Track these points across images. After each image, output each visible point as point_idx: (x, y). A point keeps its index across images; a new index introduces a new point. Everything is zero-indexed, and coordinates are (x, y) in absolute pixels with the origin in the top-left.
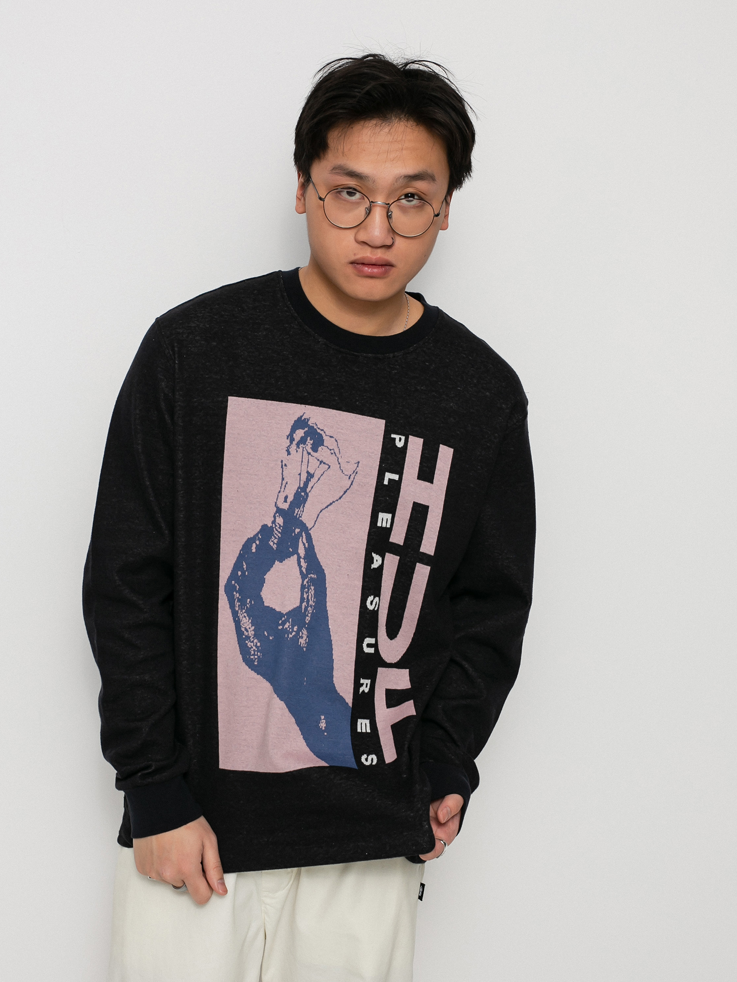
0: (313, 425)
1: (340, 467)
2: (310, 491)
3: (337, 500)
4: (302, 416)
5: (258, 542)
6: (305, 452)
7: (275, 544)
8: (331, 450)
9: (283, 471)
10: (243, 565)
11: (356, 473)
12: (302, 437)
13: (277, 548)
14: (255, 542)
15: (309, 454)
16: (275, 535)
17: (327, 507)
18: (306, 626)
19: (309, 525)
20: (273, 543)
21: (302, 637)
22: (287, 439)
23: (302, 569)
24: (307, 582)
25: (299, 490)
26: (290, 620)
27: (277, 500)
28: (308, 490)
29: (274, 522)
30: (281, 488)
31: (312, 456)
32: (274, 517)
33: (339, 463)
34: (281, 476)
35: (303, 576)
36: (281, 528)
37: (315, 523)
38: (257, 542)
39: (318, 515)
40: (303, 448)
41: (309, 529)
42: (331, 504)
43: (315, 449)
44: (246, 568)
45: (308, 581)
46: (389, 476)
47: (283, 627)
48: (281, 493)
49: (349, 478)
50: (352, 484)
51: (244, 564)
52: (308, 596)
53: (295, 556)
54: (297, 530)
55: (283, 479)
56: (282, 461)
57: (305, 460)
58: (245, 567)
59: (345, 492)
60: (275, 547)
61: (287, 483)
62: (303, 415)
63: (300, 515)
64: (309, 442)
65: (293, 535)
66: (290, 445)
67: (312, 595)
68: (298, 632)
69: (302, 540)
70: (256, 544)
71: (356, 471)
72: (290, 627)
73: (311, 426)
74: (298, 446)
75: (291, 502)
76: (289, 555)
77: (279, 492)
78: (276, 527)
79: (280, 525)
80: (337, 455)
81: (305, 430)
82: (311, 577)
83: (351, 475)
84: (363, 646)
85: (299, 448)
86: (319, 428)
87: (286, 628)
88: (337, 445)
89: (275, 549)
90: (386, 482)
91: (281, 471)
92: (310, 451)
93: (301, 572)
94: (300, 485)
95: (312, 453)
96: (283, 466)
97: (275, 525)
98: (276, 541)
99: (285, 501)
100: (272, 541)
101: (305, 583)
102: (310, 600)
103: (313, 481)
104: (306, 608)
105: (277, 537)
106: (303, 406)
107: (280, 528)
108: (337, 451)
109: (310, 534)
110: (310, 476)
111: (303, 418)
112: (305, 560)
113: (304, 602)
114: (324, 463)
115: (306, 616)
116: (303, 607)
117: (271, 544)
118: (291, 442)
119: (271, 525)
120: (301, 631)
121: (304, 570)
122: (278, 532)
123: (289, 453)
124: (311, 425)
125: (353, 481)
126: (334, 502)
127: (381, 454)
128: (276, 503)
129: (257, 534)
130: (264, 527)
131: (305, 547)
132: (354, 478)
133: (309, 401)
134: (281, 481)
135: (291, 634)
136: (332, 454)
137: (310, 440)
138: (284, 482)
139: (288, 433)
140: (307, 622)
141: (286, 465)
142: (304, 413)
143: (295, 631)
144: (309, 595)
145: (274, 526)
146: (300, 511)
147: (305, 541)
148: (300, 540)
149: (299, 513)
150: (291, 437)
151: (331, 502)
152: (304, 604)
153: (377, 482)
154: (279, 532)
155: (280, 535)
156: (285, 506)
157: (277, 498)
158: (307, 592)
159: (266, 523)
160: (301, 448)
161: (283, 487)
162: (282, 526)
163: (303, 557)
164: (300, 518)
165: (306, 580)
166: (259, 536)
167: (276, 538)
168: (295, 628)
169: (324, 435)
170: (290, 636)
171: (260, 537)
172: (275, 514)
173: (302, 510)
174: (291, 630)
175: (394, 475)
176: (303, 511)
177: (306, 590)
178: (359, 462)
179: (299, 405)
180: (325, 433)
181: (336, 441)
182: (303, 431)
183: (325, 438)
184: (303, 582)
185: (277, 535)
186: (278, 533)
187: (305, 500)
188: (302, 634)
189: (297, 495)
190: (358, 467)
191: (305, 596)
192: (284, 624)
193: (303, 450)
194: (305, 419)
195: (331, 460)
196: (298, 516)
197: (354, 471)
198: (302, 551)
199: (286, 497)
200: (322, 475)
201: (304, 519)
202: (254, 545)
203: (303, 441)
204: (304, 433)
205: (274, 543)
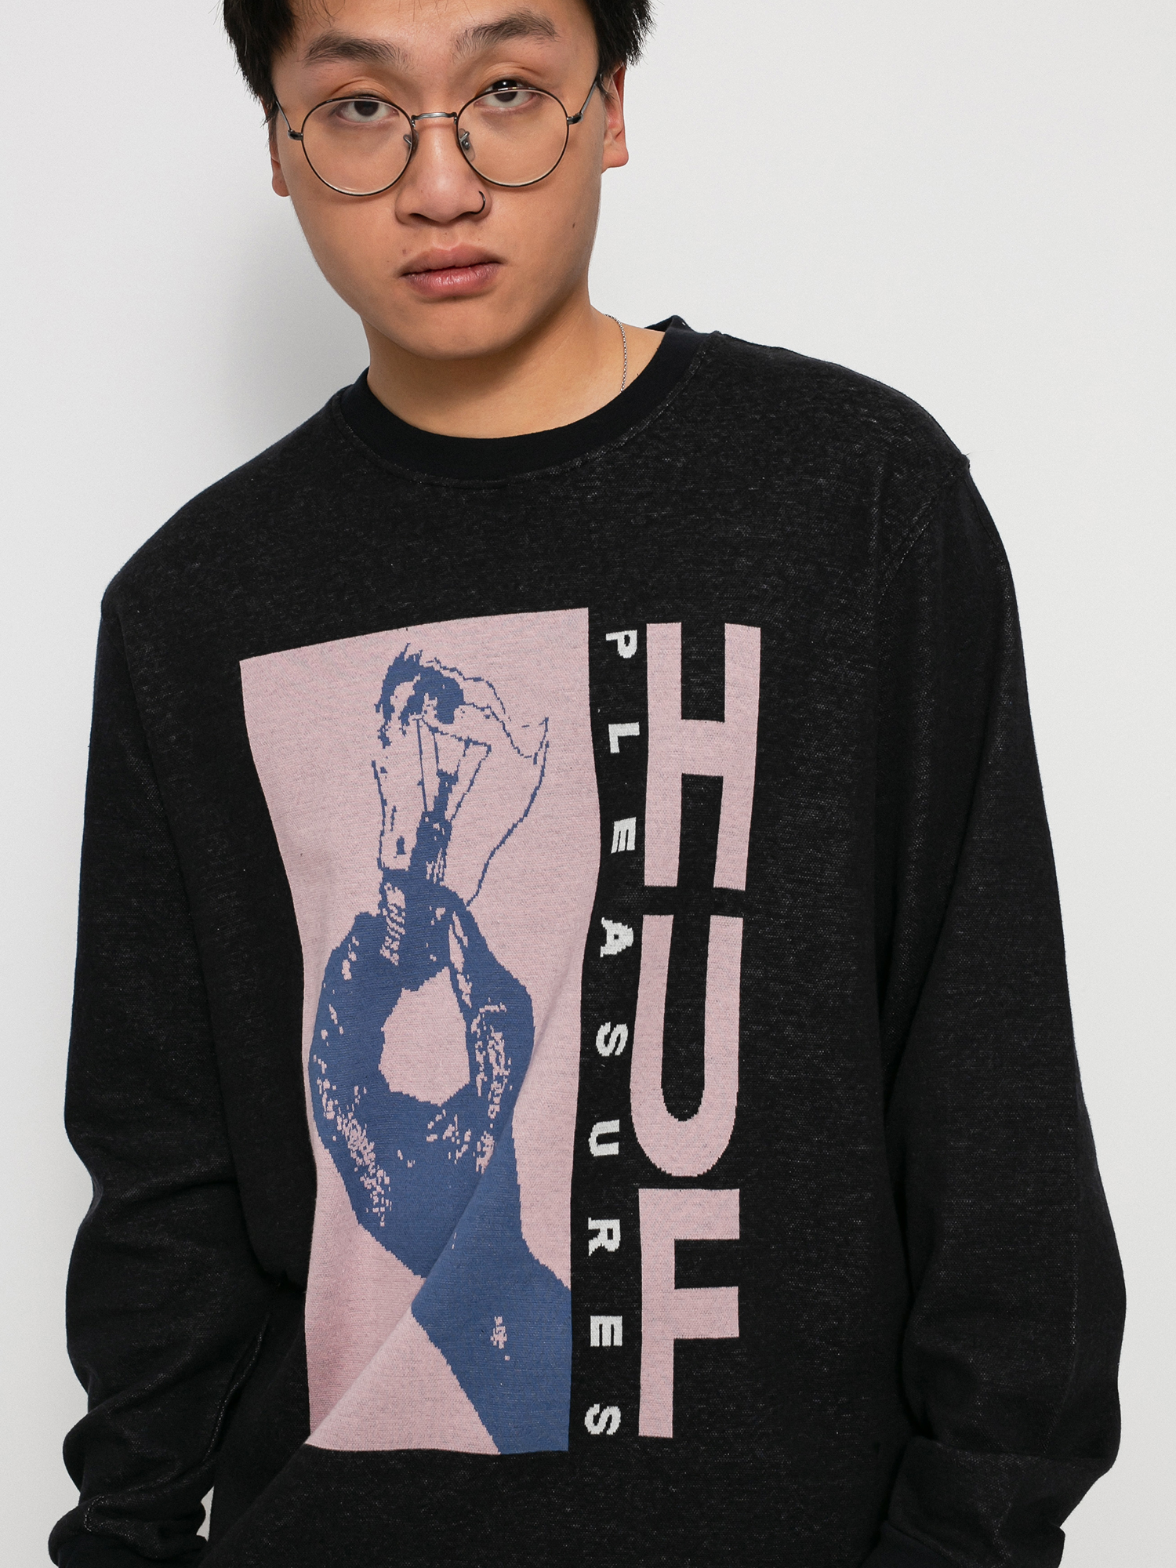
0: (430, 665)
1: (512, 742)
2: (454, 816)
3: (521, 820)
4: (403, 654)
5: (353, 956)
6: (424, 730)
7: (395, 952)
8: (483, 709)
9: (380, 785)
10: (330, 1014)
11: (547, 746)
12: (411, 700)
13: (399, 961)
14: (346, 957)
15: (434, 730)
16: (393, 934)
17: (503, 842)
18: (491, 1126)
19: (464, 895)
20: (390, 952)
21: (483, 1154)
22: (378, 711)
23: (463, 997)
24: (480, 1025)
25: (427, 819)
26: (456, 1119)
27: (380, 853)
28: (448, 815)
29: (383, 904)
30: (384, 825)
31: (442, 733)
32: (382, 892)
33: (509, 735)
34: (379, 796)
35: (468, 1014)
36: (404, 914)
37: (480, 886)
38: (350, 956)
39: (486, 865)
40: (418, 720)
41: (465, 902)
42: (510, 832)
43: (446, 716)
44: (338, 1018)
45: (481, 1022)
46: (618, 731)
47: (440, 1138)
48: (387, 835)
49: (535, 762)
50: (543, 774)
51: (332, 1010)
52: (486, 1058)
53: (446, 970)
54: (440, 912)
55: (384, 802)
56: (374, 764)
57: (428, 748)
58: (334, 1016)
59: (533, 796)
60: (395, 959)
61: (394, 810)
62: (406, 650)
63: (440, 876)
64: (430, 704)
65: (433, 923)
66: (386, 724)
67: (498, 1053)
68: (472, 1144)
69: (454, 932)
70: (350, 960)
71: (545, 743)
72: (457, 1133)
73: (428, 668)
74: (404, 719)
75: (414, 851)
76: (431, 971)
77: (382, 833)
78: (392, 915)
79: (398, 908)
80: (499, 716)
81: (415, 681)
82: (487, 1011)
83: (536, 754)
84: (588, 1143)
85: (408, 724)
86: (445, 668)
87: (449, 1139)
88: (495, 694)
89: (396, 964)
90: (615, 748)
91: (377, 785)
92: (435, 723)
93: (462, 1003)
94: (426, 808)
95: (442, 727)
96: (378, 772)
97: (388, 909)
98: (395, 946)
99: (401, 850)
100: (387, 948)
101: (474, 1028)
102: (495, 1065)
103: (458, 790)
104: (486, 1086)
105: (397, 936)
106: (403, 630)
107: (399, 914)
108: (497, 709)
109: (469, 913)
110: (447, 780)
111: (406, 657)
112: (466, 977)
113: (478, 1072)
114: (476, 743)
115: (486, 1103)
116: (479, 1084)
117: (386, 954)
118: (387, 717)
119: (379, 912)
120: (480, 1140)
121: (467, 999)
122: (398, 923)
123: (386, 742)
124: (426, 665)
125: (543, 767)
126: (515, 826)
127: (590, 686)
128: (379, 860)
129: (348, 939)
130: (362, 920)
131: (462, 947)
132: (545, 759)
133: (415, 616)
134: (381, 808)
135: (460, 1151)
136: (488, 717)
137: (430, 699)
138: (388, 809)
139: (376, 700)
140: (493, 1116)
141: (383, 770)
142: (408, 644)
143: (467, 1143)
144: (488, 1054)
145: (385, 913)
146: (437, 867)
147: (460, 933)
148: (451, 932)
149: (436, 871)
150: (385, 706)
151: (510, 827)
152: (481, 1077)
153: (595, 752)
154: (400, 925)
155: (402, 931)
156: (403, 863)
157: (380, 850)
158: (484, 1048)
159: (364, 910)
160: (413, 724)
161: (388, 820)
162: (404, 910)
163: (460, 970)
164: (441, 884)
165: (476, 1021)
166: (354, 941)
167: (394, 939)
168: (467, 1137)
169: (459, 680)
170: (459, 1155)
171: (357, 943)
172: (382, 885)
173: (442, 863)
174: (458, 1142)
175: (627, 725)
176: (445, 866)
177: (480, 1043)
178: (547, 720)
179: (395, 631)
180: (460, 674)
181: (491, 685)
182: (412, 684)
183: (462, 685)
184: (468, 1027)
185: (396, 932)
186: (397, 928)
187: (445, 840)
188: (483, 1145)
189: (424, 831)
190: (546, 730)
191: (480, 1058)
192: (440, 1128)
193: (418, 727)
194: (411, 657)
195: (488, 731)
196: (435, 879)
197: (541, 743)
198: (457, 957)
199: (400, 843)
200: (477, 771)
201: (451, 881)
202: (346, 965)
203: (414, 705)
204: (415, 687)
205: (392, 951)
